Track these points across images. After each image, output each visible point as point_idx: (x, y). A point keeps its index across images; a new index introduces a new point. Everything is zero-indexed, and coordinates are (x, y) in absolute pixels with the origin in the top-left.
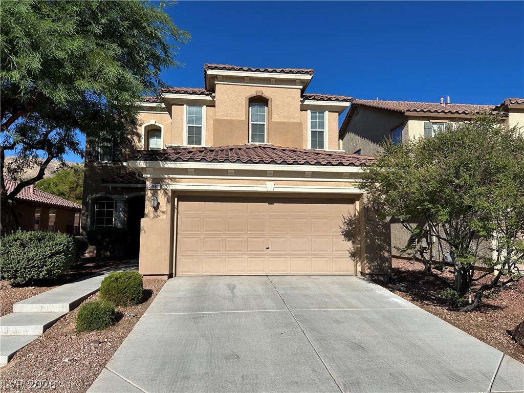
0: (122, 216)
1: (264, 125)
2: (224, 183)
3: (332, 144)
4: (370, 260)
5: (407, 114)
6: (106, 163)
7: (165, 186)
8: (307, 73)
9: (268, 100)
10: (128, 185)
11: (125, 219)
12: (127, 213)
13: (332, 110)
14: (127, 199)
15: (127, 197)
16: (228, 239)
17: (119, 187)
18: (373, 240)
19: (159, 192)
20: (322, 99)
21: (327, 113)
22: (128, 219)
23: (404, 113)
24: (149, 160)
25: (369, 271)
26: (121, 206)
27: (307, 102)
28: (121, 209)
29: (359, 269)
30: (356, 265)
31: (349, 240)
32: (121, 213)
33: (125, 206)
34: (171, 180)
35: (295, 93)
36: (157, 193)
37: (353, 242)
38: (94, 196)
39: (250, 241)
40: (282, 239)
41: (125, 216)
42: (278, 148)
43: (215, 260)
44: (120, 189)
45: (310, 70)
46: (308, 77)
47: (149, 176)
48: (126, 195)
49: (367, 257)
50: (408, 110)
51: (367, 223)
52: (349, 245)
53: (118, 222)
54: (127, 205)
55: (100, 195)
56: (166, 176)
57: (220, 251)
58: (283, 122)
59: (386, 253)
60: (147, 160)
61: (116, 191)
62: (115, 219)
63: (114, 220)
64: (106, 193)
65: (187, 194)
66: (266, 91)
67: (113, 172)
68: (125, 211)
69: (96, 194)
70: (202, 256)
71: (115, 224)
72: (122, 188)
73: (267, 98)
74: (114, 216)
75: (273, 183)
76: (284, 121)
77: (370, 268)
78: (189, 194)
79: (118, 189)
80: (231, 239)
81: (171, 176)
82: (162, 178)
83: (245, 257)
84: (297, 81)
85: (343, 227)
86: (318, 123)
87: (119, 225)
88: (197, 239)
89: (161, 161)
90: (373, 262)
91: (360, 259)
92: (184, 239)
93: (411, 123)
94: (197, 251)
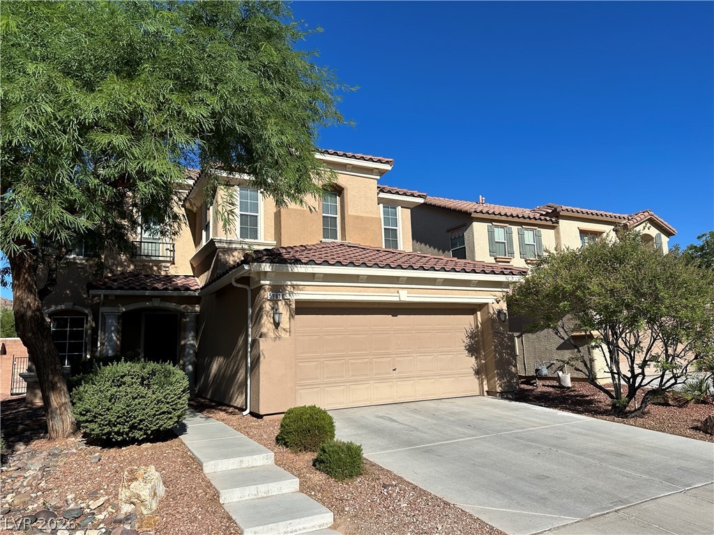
0: (115, 338)
1: (336, 218)
2: (353, 292)
3: (405, 242)
4: (501, 377)
5: (474, 215)
6: (74, 258)
7: (288, 295)
8: (387, 162)
9: (343, 189)
10: (131, 292)
11: (118, 342)
12: (120, 334)
13: (405, 205)
14: (124, 313)
15: (124, 310)
16: (352, 361)
17: (112, 295)
18: (501, 354)
19: (280, 303)
20: (397, 193)
21: (399, 208)
22: (121, 343)
23: (470, 214)
24: (276, 263)
25: (500, 388)
26: (112, 323)
27: (382, 195)
28: (113, 328)
29: (486, 388)
30: (481, 384)
31: (472, 356)
32: (113, 335)
33: (118, 323)
34: (294, 288)
35: (371, 183)
36: (277, 304)
37: (476, 358)
38: (53, 308)
39: (376, 362)
40: (407, 358)
41: (118, 339)
42: (368, 248)
43: (338, 388)
44: (113, 298)
45: (391, 160)
46: (388, 167)
47: (268, 282)
48: (123, 306)
49: (498, 374)
50: (475, 212)
51: (495, 336)
52: (472, 361)
53: (108, 347)
54: (121, 321)
55: (63, 307)
56: (289, 283)
57: (343, 377)
58: (359, 216)
59: (513, 368)
60: (274, 263)
61: (107, 301)
62: (102, 344)
63: (99, 344)
64: (74, 304)
65: (305, 305)
66: (343, 179)
67: (85, 272)
68: (117, 331)
69: (56, 305)
70: (323, 384)
71: (100, 351)
72: (117, 296)
73: (343, 186)
74: (99, 338)
75: (406, 291)
76: (361, 215)
77: (500, 386)
78: (308, 306)
79: (109, 298)
80: (355, 361)
81: (294, 283)
82: (283, 286)
83: (372, 382)
84: (375, 170)
85: (465, 341)
86: (391, 219)
87: (110, 352)
88: (315, 363)
89: (291, 264)
90: (503, 379)
91: (487, 376)
92: (302, 364)
93: (475, 224)
94: (317, 378)
